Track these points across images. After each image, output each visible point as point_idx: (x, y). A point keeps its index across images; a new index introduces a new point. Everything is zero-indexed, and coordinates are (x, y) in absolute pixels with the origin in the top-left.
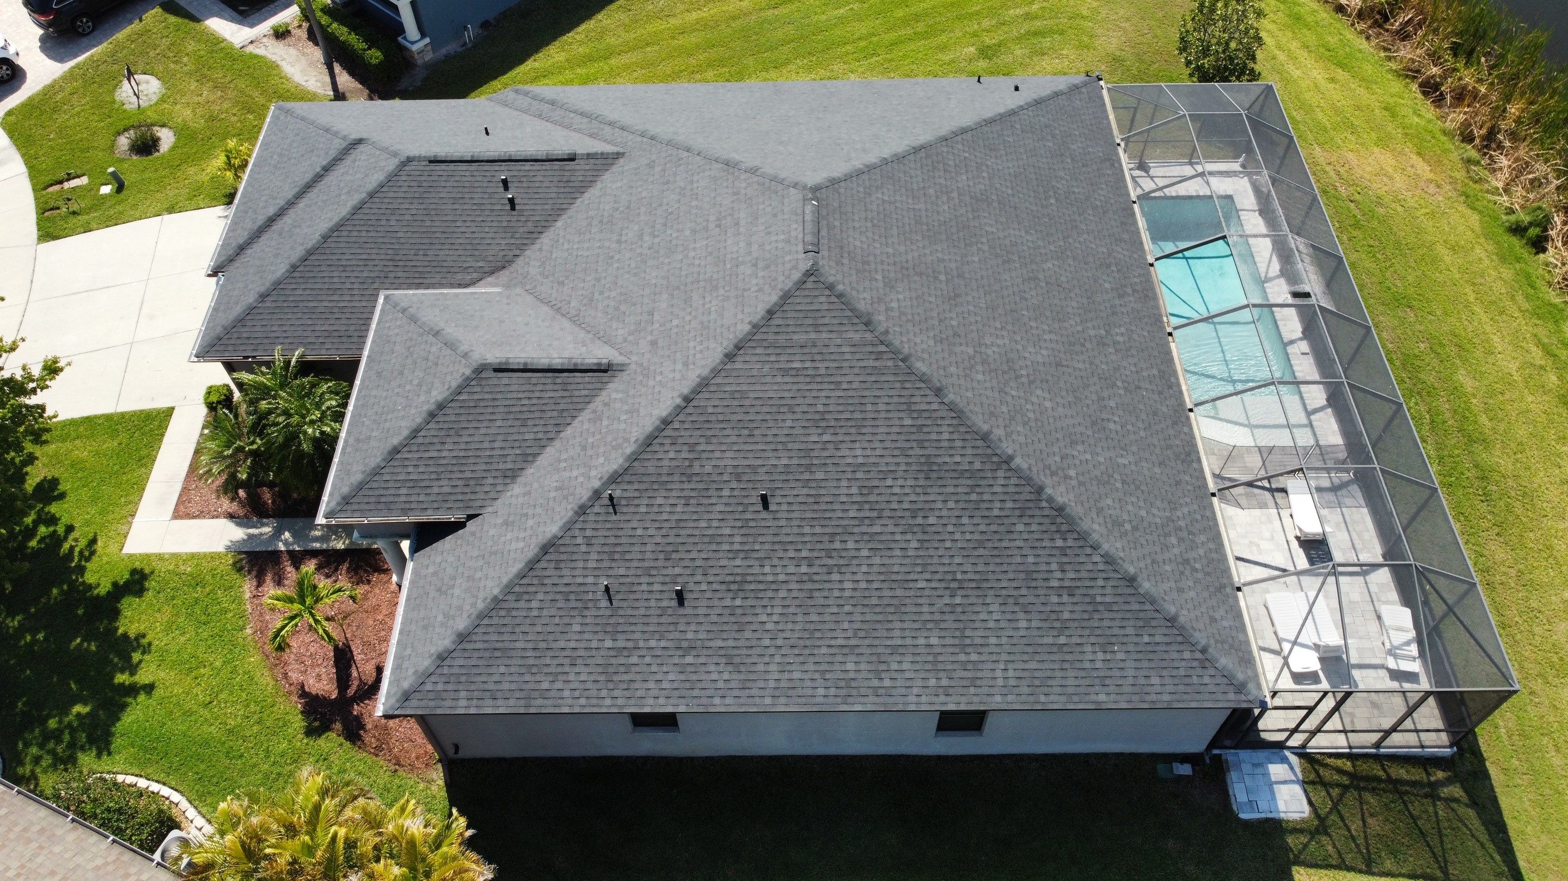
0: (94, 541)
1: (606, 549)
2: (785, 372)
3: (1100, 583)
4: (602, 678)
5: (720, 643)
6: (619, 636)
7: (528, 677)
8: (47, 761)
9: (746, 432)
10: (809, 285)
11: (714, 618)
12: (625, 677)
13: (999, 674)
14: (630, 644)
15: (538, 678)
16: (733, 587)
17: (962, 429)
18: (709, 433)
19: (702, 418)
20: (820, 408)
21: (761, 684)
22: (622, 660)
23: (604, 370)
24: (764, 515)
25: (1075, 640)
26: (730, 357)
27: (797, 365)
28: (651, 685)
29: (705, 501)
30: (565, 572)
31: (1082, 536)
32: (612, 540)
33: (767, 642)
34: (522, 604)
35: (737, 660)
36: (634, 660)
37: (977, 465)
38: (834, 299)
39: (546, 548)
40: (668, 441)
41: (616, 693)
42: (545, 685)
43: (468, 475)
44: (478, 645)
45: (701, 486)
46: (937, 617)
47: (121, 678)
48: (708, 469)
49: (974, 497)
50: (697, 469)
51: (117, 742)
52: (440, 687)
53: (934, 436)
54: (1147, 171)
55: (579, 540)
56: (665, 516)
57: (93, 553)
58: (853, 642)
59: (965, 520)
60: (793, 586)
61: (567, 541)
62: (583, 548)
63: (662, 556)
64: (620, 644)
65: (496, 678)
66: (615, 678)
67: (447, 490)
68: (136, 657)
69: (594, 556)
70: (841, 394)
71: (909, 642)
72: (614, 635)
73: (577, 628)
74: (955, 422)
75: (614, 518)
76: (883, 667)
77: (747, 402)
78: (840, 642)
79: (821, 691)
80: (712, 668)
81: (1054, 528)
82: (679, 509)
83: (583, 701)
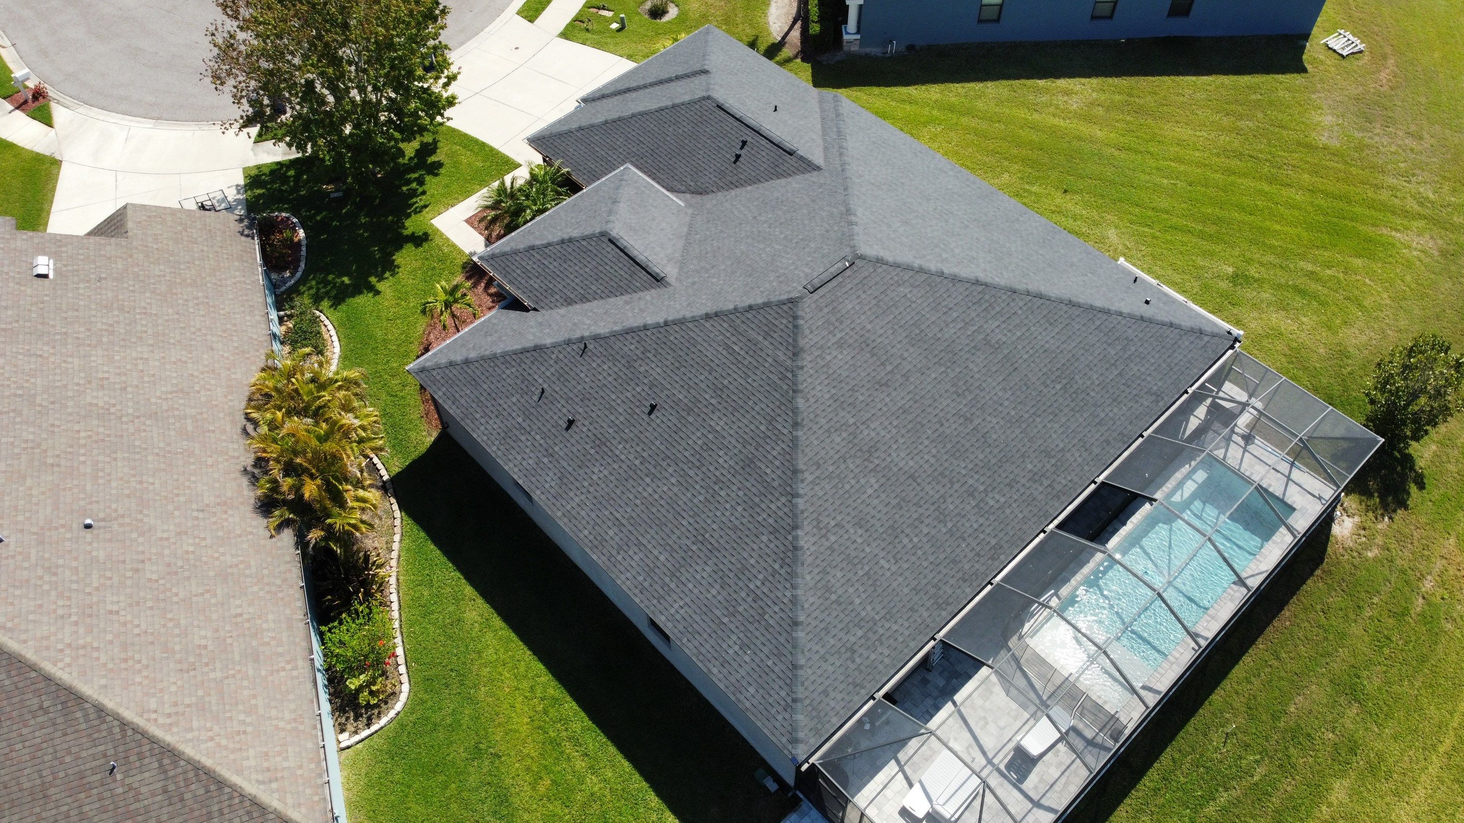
0: (426, 206)
1: (561, 371)
2: (728, 347)
3: (777, 609)
4: (503, 434)
5: (565, 464)
6: (528, 421)
7: (474, 405)
8: (313, 291)
9: (677, 364)
10: (785, 308)
11: (575, 450)
12: (512, 443)
13: (676, 606)
14: (528, 429)
15: (478, 410)
16: (598, 442)
17: (788, 457)
18: (660, 350)
19: (664, 340)
20: (726, 382)
21: (564, 503)
22: (518, 433)
23: (658, 280)
24: (645, 417)
25: (732, 627)
26: (708, 317)
27: (736, 348)
28: (519, 458)
29: (625, 385)
30: (534, 368)
31: (792, 574)
32: (567, 369)
33: (586, 484)
34: (503, 367)
35: (565, 480)
36: (523, 438)
37: (775, 484)
38: (790, 326)
39: (537, 348)
40: (637, 338)
41: (502, 447)
42: (478, 416)
43: (551, 286)
44: (469, 371)
45: (630, 375)
46: (676, 547)
47: (373, 280)
48: (642, 369)
49: (757, 500)
50: (636, 365)
51: (343, 307)
52: (438, 377)
53: (768, 448)
54: (1247, 444)
55: (554, 356)
56: (600, 377)
57: (420, 212)
58: (624, 521)
59: (740, 509)
60: (624, 467)
61: (548, 352)
62: (552, 362)
63: (581, 397)
64: (524, 425)
65: (462, 394)
66: (508, 440)
67: (536, 286)
68: (387, 274)
69: (552, 370)
70: (743, 382)
71: (649, 546)
72: (527, 417)
73: (514, 400)
74: (787, 449)
75: (578, 358)
76: (625, 548)
77: (693, 349)
78: (618, 516)
79: (586, 532)
80: (551, 474)
81: (782, 555)
82: (610, 379)
83: (485, 438)
